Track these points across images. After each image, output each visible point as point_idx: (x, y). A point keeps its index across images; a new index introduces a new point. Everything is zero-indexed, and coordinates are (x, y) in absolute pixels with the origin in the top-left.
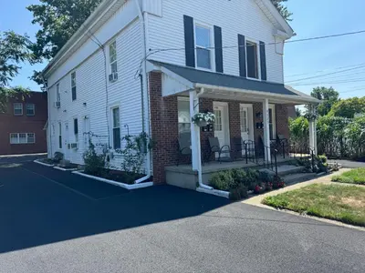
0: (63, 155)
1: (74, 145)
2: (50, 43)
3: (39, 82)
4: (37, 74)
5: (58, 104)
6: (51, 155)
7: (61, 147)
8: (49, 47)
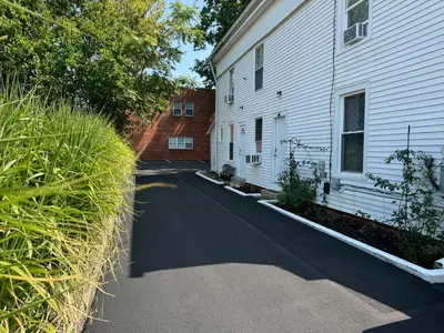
0: (234, 169)
1: (256, 158)
2: (214, 23)
3: (202, 73)
4: (199, 64)
5: (232, 98)
6: (218, 167)
7: (231, 158)
8: (214, 28)
